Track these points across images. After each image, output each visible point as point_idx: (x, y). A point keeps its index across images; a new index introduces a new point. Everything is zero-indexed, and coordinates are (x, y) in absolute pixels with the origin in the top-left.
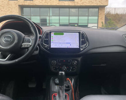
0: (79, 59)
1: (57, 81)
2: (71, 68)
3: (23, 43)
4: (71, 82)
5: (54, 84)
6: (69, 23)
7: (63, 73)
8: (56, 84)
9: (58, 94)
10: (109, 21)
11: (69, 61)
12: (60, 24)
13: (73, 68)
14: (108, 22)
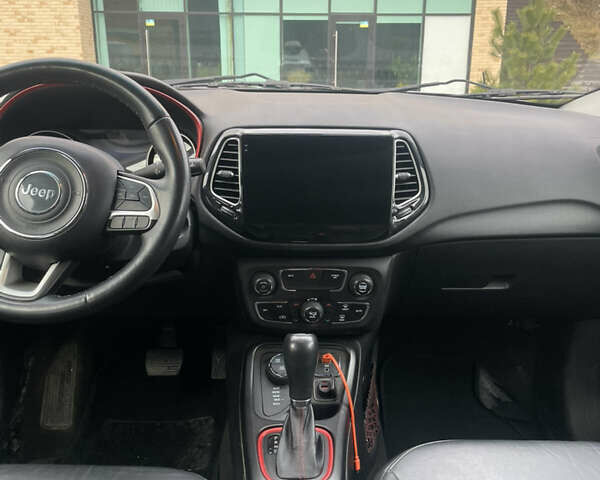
0: (384, 266)
1: (280, 368)
2: (345, 308)
3: (113, 208)
4: (341, 373)
5: (265, 382)
6: (330, 14)
7: (306, 342)
8: (276, 382)
9: (287, 435)
10: (531, 8)
11: (335, 276)
12: (285, 18)
13: (352, 308)
14: (525, 10)
